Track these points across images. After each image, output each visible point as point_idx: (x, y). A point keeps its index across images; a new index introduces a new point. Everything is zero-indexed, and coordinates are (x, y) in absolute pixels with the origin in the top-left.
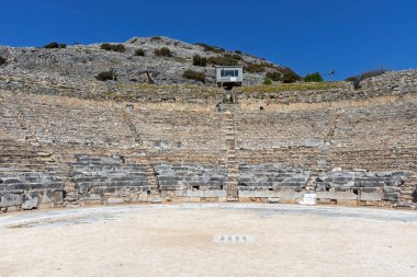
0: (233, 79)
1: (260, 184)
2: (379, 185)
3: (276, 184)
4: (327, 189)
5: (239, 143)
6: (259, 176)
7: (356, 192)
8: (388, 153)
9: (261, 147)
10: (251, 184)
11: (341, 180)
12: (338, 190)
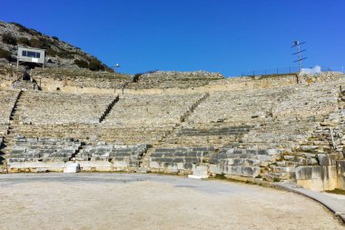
0: (35, 60)
1: (31, 156)
2: (127, 155)
3: (46, 156)
4: (89, 159)
5: (24, 118)
6: (33, 148)
7: (110, 160)
8: (143, 130)
9: (45, 122)
10: (22, 156)
11: (102, 151)
12: (98, 159)
